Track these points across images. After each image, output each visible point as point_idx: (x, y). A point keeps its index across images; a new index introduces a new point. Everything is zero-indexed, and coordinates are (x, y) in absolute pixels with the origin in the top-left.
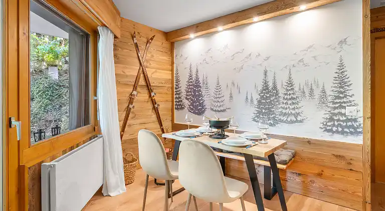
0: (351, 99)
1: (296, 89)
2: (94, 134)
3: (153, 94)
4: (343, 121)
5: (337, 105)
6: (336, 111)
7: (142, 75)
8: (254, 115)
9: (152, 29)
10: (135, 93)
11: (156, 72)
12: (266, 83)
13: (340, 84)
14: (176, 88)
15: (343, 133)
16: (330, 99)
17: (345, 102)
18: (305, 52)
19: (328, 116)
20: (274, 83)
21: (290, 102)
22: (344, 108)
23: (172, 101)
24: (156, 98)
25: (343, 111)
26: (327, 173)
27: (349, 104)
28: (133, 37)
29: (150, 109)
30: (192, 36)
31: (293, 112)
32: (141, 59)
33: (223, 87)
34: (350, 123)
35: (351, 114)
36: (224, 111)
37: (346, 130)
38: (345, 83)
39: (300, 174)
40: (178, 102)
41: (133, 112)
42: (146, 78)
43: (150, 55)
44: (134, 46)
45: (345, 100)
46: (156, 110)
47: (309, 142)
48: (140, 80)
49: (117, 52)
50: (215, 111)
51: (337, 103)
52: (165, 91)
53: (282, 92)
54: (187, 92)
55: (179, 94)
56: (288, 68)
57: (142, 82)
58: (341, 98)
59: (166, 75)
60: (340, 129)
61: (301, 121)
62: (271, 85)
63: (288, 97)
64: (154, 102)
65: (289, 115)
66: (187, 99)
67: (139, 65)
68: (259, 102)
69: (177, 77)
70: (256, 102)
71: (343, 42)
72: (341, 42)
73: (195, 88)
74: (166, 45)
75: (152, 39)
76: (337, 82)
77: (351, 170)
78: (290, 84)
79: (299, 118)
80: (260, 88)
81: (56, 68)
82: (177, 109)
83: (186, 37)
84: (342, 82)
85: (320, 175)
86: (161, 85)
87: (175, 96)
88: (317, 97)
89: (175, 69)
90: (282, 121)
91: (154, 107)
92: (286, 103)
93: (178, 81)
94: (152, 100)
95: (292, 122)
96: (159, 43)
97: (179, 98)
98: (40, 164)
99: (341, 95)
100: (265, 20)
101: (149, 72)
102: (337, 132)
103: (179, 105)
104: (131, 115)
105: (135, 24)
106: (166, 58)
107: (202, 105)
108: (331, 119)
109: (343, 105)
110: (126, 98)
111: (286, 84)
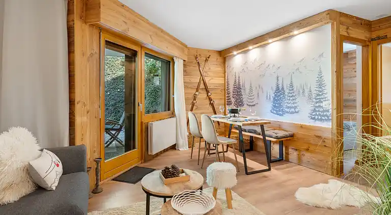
0: (326, 96)
1: (295, 89)
2: (172, 116)
3: (209, 94)
4: (322, 112)
5: (318, 101)
6: (317, 105)
7: (202, 82)
8: (271, 109)
9: (209, 51)
10: (197, 93)
11: (212, 79)
12: (278, 86)
13: (319, 85)
14: (227, 90)
15: (321, 120)
16: (314, 96)
17: (322, 98)
18: (300, 63)
19: (313, 108)
20: (283, 85)
21: (291, 98)
22: (322, 102)
23: (225, 99)
24: (212, 97)
25: (321, 105)
26: (311, 148)
27: (324, 99)
28: (196, 58)
29: (207, 104)
30: (235, 53)
31: (293, 106)
32: (201, 71)
33: (254, 89)
34: (325, 113)
35: (326, 107)
36: (254, 105)
37: (323, 118)
38: (323, 84)
39: (296, 150)
40: (229, 99)
41: (196, 106)
42: (205, 84)
43: (208, 68)
44: (197, 64)
45: (322, 97)
46: (212, 105)
47: (302, 127)
48: (201, 85)
49: (186, 69)
50: (249, 106)
51: (318, 99)
52: (219, 91)
53: (287, 91)
54: (234, 92)
55: (229, 94)
56: (290, 74)
57: (202, 86)
58: (319, 95)
59: (220, 81)
60: (320, 117)
61: (297, 112)
62: (280, 86)
63: (291, 95)
64: (210, 100)
65: (291, 107)
66: (233, 97)
67: (200, 75)
68: (274, 98)
69: (228, 82)
70: (272, 99)
71: (321, 55)
72: (320, 56)
73: (238, 89)
74: (220, 60)
75: (209, 58)
76: (318, 84)
77: (325, 146)
78: (291, 85)
79: (297, 110)
80: (275, 89)
81: (158, 77)
82: (228, 104)
83: (231, 54)
84: (321, 85)
85: (308, 150)
86: (216, 88)
87: (226, 96)
88: (307, 94)
89: (226, 76)
90: (287, 112)
91: (210, 103)
92: (289, 100)
93: (228, 84)
94: (209, 98)
95: (292, 113)
96: (214, 59)
97: (229, 96)
98: (148, 123)
99: (320, 93)
100: (277, 41)
101: (207, 80)
102: (318, 119)
103: (229, 102)
104: (194, 108)
105: (197, 50)
106: (219, 69)
107: (241, 101)
108: (314, 111)
109: (321, 100)
110: (191, 96)
111: (289, 86)
